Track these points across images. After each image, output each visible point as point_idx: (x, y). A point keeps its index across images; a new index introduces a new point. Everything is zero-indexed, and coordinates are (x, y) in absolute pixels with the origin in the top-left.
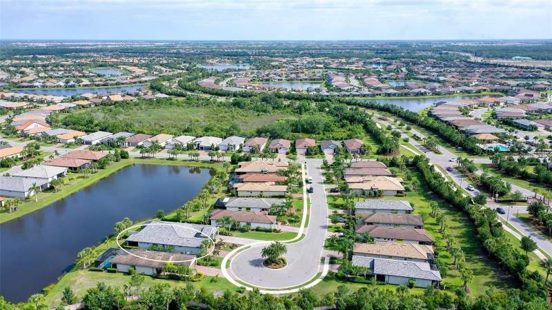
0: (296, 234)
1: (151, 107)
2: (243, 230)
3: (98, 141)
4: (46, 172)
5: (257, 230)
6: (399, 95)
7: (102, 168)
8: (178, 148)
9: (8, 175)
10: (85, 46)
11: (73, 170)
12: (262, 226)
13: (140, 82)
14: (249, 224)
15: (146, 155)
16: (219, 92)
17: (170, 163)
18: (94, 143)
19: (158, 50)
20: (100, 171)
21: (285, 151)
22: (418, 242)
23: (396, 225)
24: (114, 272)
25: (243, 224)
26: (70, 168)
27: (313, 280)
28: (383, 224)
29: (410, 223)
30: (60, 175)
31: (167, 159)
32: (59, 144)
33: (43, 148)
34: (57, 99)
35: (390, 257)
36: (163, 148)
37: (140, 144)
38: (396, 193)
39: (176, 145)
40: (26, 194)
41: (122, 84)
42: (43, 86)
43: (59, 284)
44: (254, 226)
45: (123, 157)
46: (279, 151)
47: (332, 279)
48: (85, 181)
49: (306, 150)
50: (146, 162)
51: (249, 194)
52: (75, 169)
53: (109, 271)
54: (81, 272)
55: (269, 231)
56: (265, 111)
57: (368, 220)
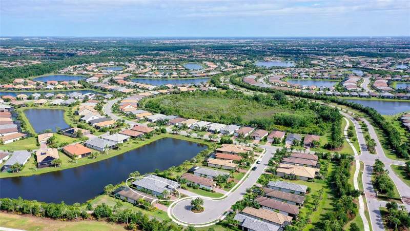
0: (223, 195)
1: (202, 97)
2: (194, 188)
3: (155, 120)
4: (118, 138)
5: (202, 189)
6: (393, 98)
7: (148, 138)
8: (196, 129)
9: (101, 138)
10: (192, 43)
11: (133, 137)
12: (206, 187)
13: (208, 76)
14: (199, 185)
15: (175, 132)
16: (252, 87)
17: (187, 139)
18: (153, 121)
19: (237, 46)
20: (146, 139)
21: (259, 139)
22: (288, 214)
23: (285, 200)
24: (118, 199)
25: (196, 184)
26: (132, 137)
27: (211, 223)
28: (277, 198)
29: (294, 200)
30: (125, 141)
31: (186, 136)
32: (136, 120)
33: (127, 122)
34: (152, 87)
35: (262, 219)
36: (188, 128)
37: (177, 124)
38: (307, 179)
39: (196, 127)
40: (104, 150)
41: (196, 77)
42: (150, 77)
43: (94, 200)
44: (201, 186)
45: (163, 132)
46: (256, 138)
47: (220, 224)
48: (137, 144)
49: (273, 140)
50: (175, 137)
51: (214, 166)
52: (134, 137)
53: (117, 198)
54: (105, 196)
55: (208, 191)
56: (272, 106)
57: (268, 194)
